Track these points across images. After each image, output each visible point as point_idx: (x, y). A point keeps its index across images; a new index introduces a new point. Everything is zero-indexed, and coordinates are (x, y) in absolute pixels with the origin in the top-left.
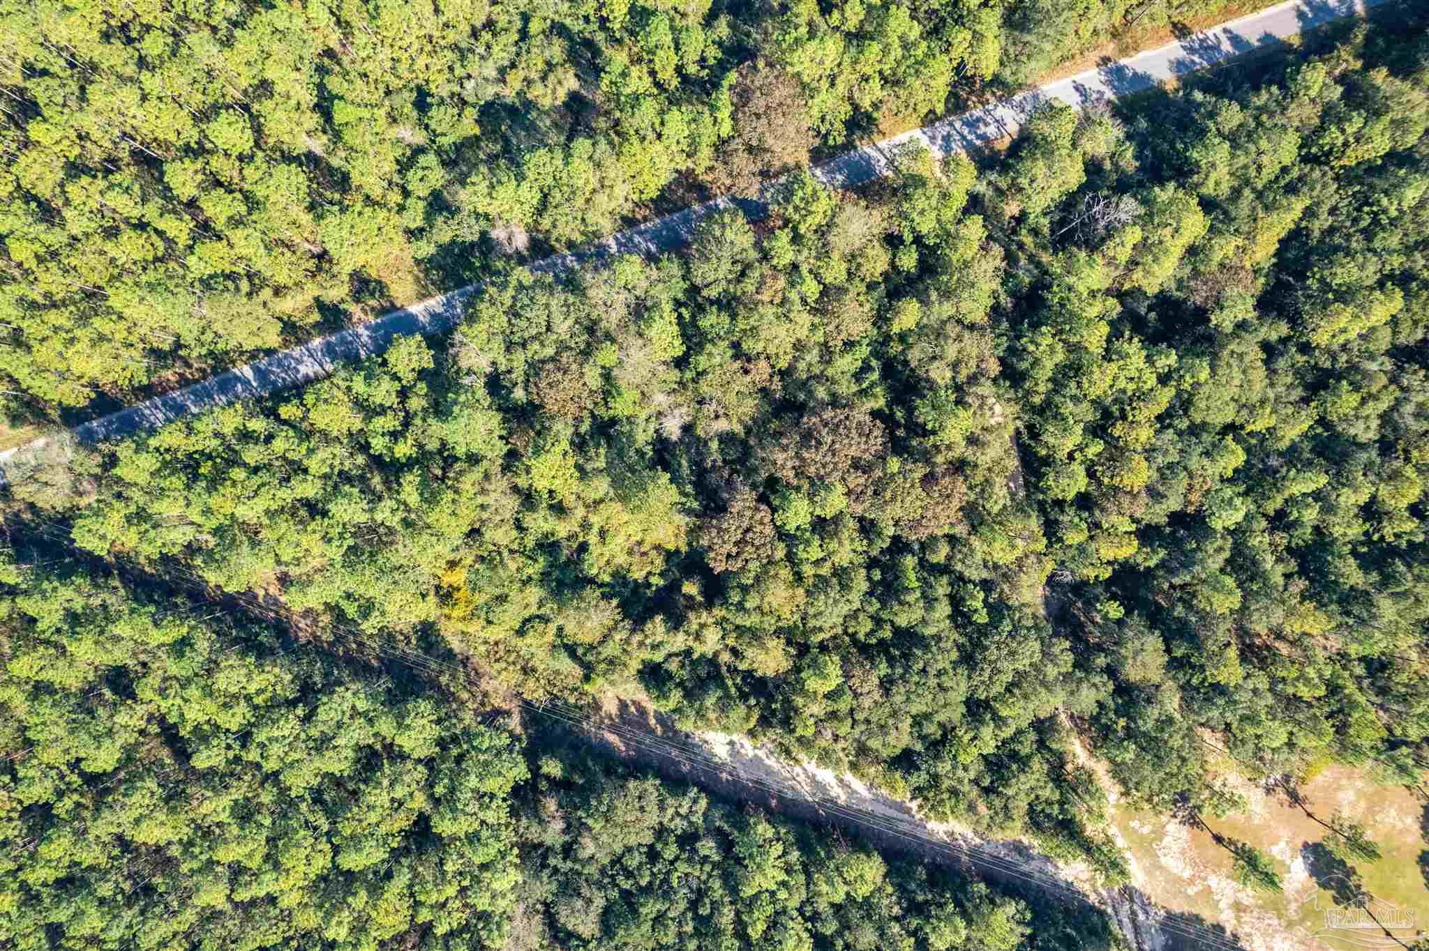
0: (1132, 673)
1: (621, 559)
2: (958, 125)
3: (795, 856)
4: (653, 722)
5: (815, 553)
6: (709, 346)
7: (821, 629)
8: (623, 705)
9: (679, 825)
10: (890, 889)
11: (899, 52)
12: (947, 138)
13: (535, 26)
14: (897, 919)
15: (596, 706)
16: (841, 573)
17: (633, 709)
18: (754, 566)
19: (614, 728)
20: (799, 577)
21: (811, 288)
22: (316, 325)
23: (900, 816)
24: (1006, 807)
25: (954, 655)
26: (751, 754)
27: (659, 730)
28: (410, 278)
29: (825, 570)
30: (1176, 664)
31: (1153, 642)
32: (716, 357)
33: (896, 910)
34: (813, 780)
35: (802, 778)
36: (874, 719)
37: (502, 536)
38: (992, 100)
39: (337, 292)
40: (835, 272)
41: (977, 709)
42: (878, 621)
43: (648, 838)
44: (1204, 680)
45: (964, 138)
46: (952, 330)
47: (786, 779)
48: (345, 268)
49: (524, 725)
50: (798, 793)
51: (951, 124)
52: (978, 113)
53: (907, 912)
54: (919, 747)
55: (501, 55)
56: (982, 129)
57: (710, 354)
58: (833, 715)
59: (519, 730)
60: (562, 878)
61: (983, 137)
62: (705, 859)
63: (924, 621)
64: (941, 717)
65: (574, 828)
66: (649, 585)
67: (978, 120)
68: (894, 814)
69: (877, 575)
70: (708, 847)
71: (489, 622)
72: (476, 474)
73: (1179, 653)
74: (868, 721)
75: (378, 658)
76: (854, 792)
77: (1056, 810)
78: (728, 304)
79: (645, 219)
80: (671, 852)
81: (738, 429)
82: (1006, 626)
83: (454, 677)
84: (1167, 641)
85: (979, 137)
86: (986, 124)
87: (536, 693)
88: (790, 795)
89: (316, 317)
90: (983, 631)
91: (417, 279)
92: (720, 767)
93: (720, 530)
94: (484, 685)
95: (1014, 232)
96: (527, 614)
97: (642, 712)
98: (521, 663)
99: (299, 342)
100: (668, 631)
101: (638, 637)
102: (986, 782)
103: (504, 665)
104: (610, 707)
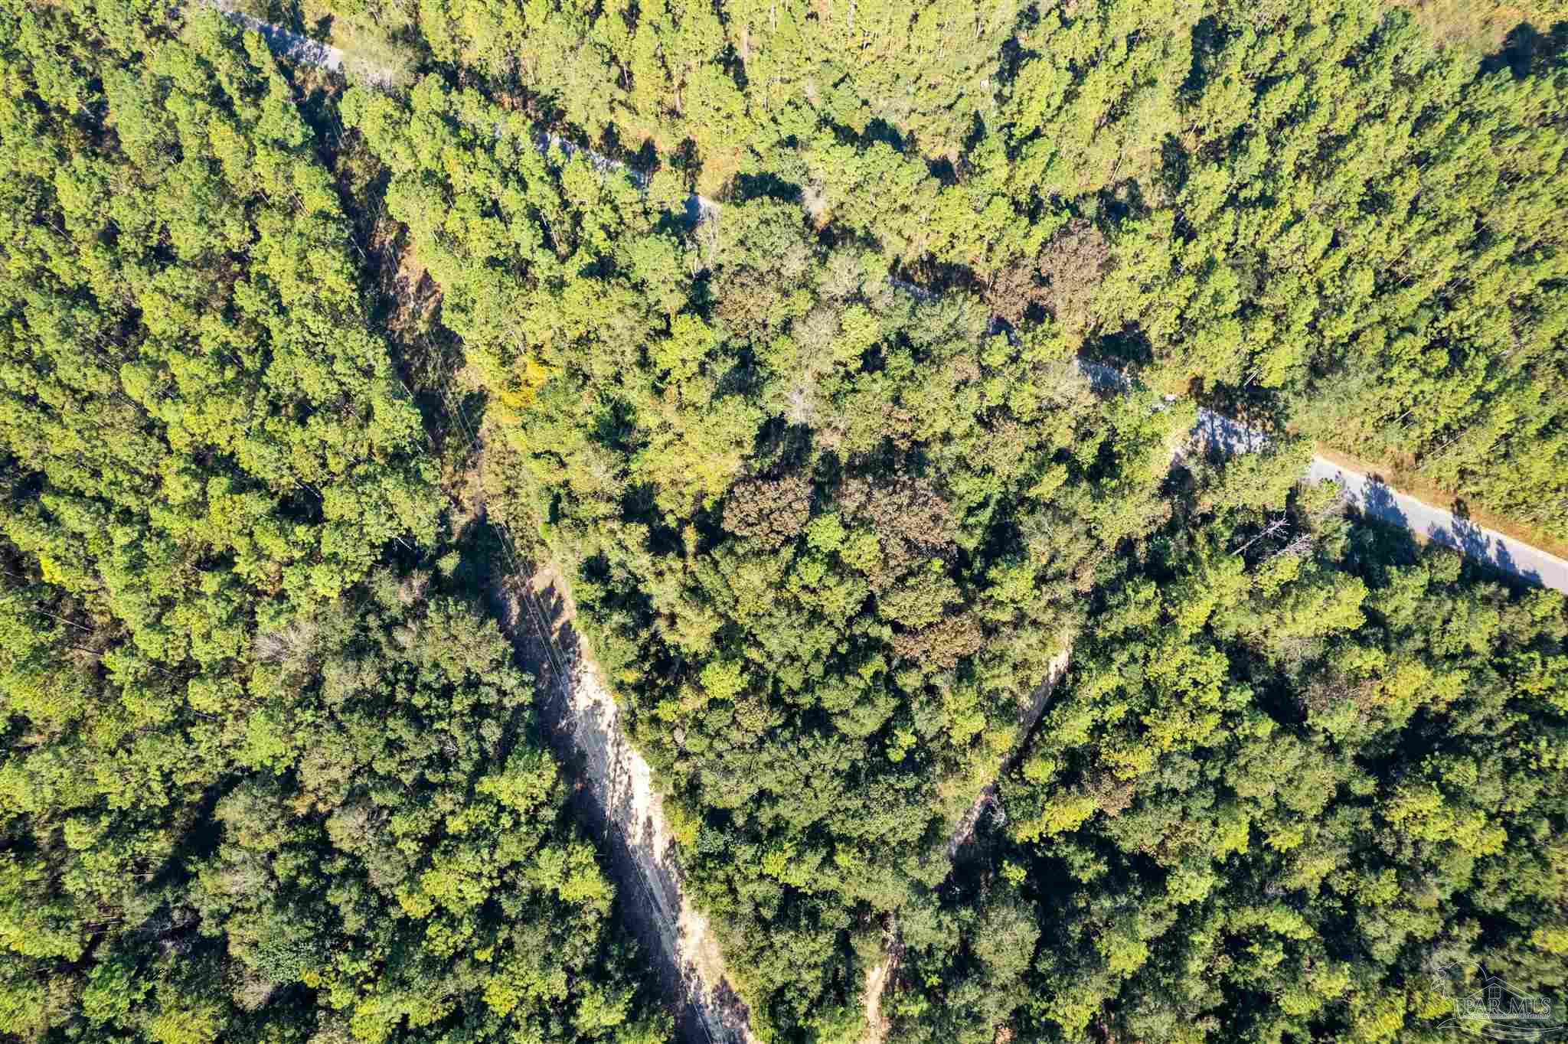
0: (983, 947)
1: (662, 478)
2: (1217, 423)
3: (549, 814)
4: (558, 624)
5: (811, 579)
6: (878, 374)
7: (759, 645)
8: (550, 591)
9: (489, 696)
10: (592, 937)
11: (1209, 300)
12: (1201, 424)
13: (962, 105)
14: (569, 970)
15: (531, 567)
16: (816, 616)
17: (553, 601)
18: (756, 542)
19: (523, 601)
20: (781, 586)
21: (995, 390)
22: (629, 153)
23: (665, 908)
24: (762, 949)
25: (844, 766)
26: (604, 727)
27: (556, 636)
28: (721, 181)
29: (805, 598)
30: (1032, 978)
31: (1026, 932)
32: (878, 387)
33: (579, 962)
34: (628, 798)
35: (621, 789)
36: (728, 757)
37: (599, 366)
38: (1259, 429)
39: (666, 146)
40: (1024, 402)
41: (818, 836)
42: (808, 686)
43: (456, 675)
44: (1045, 1012)
45: (1213, 435)
46: (1078, 527)
47: (607, 776)
48: (685, 131)
49: (464, 531)
50: (603, 795)
51: (1212, 418)
52: (1241, 428)
53: (587, 970)
54: (740, 820)
55: (921, 102)
56: (1233, 441)
57: (874, 381)
58: (699, 725)
59: (457, 529)
60: (362, 638)
61: (1230, 447)
62: (480, 739)
63: (844, 713)
64: (784, 809)
65: (416, 612)
66: (662, 518)
67: (1236, 433)
68: (662, 902)
69: (843, 649)
70: (492, 732)
71: (524, 427)
72: (630, 297)
73: (1043, 966)
74: (720, 756)
75: (423, 386)
76: (651, 846)
77: (802, 1008)
78: (920, 355)
79: (920, 285)
80: (461, 703)
81: (844, 457)
82: (910, 782)
83: (457, 449)
84: (1040, 944)
85: (1226, 444)
86: (1240, 440)
87: (497, 513)
88: (597, 790)
89: (636, 149)
90: (888, 767)
91: (725, 186)
92: (565, 712)
93: (758, 488)
94: (471, 476)
95: (1195, 526)
96: (555, 448)
97: (557, 611)
98: (512, 483)
99: (609, 155)
100: (641, 545)
101: (616, 525)
102: (768, 914)
103: (498, 470)
104: (539, 583)
